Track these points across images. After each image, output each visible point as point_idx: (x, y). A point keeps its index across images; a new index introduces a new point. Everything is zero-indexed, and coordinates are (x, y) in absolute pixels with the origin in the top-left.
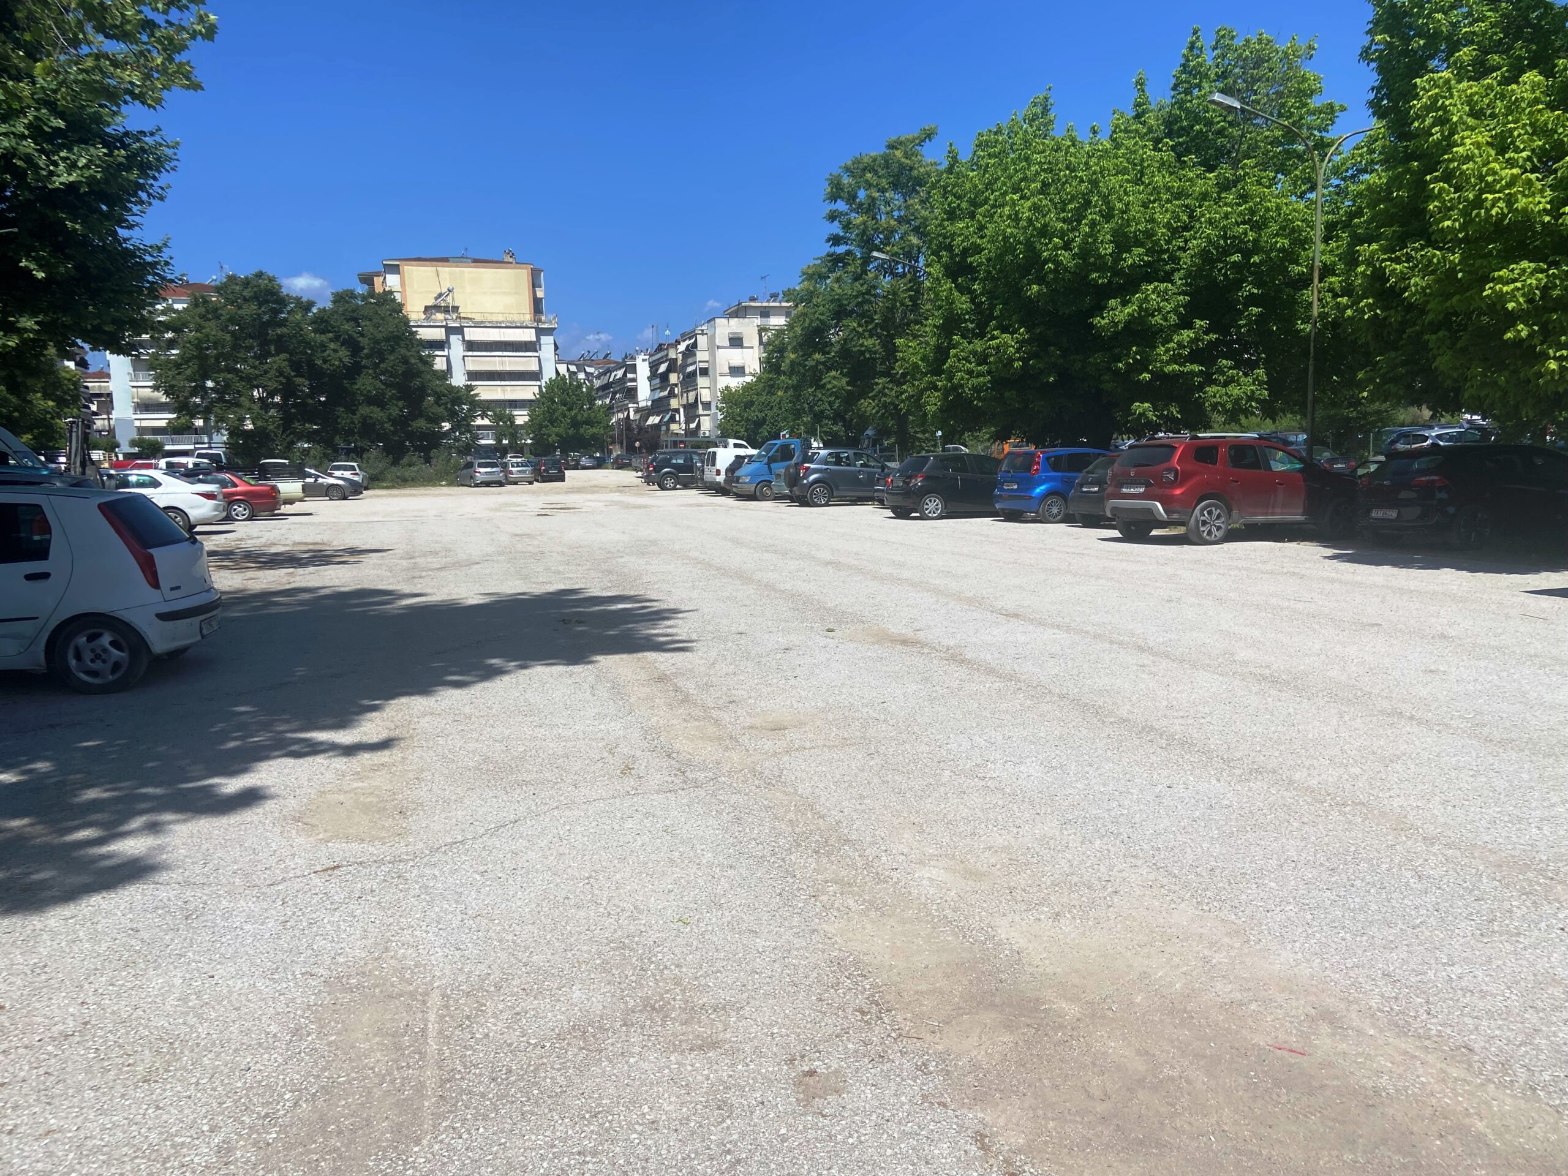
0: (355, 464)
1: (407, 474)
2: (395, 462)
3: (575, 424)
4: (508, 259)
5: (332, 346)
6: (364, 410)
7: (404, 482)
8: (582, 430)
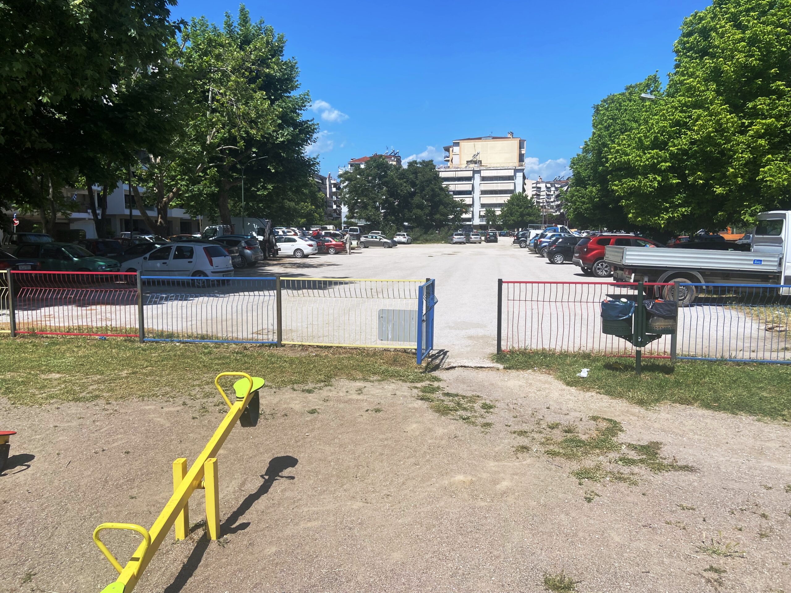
0: (405, 234)
1: (428, 238)
2: (426, 233)
3: (522, 215)
4: (509, 136)
5: (405, 184)
6: (415, 211)
7: (426, 241)
8: (525, 218)
